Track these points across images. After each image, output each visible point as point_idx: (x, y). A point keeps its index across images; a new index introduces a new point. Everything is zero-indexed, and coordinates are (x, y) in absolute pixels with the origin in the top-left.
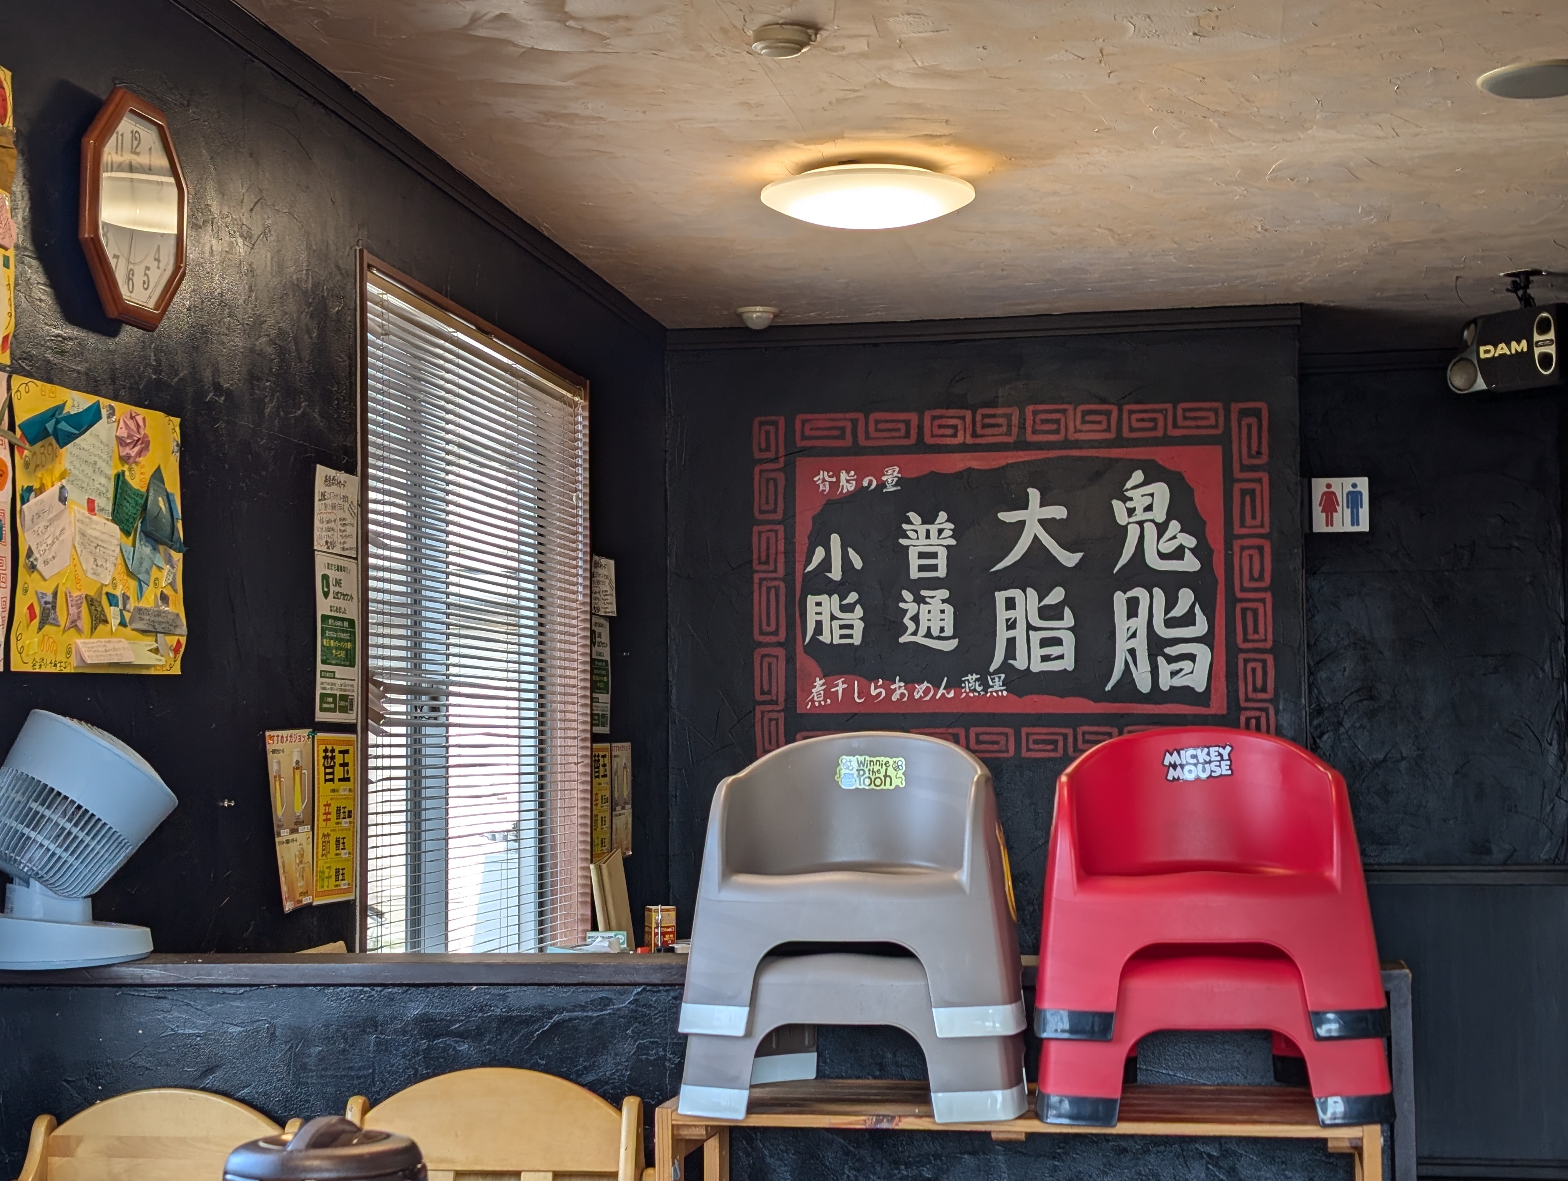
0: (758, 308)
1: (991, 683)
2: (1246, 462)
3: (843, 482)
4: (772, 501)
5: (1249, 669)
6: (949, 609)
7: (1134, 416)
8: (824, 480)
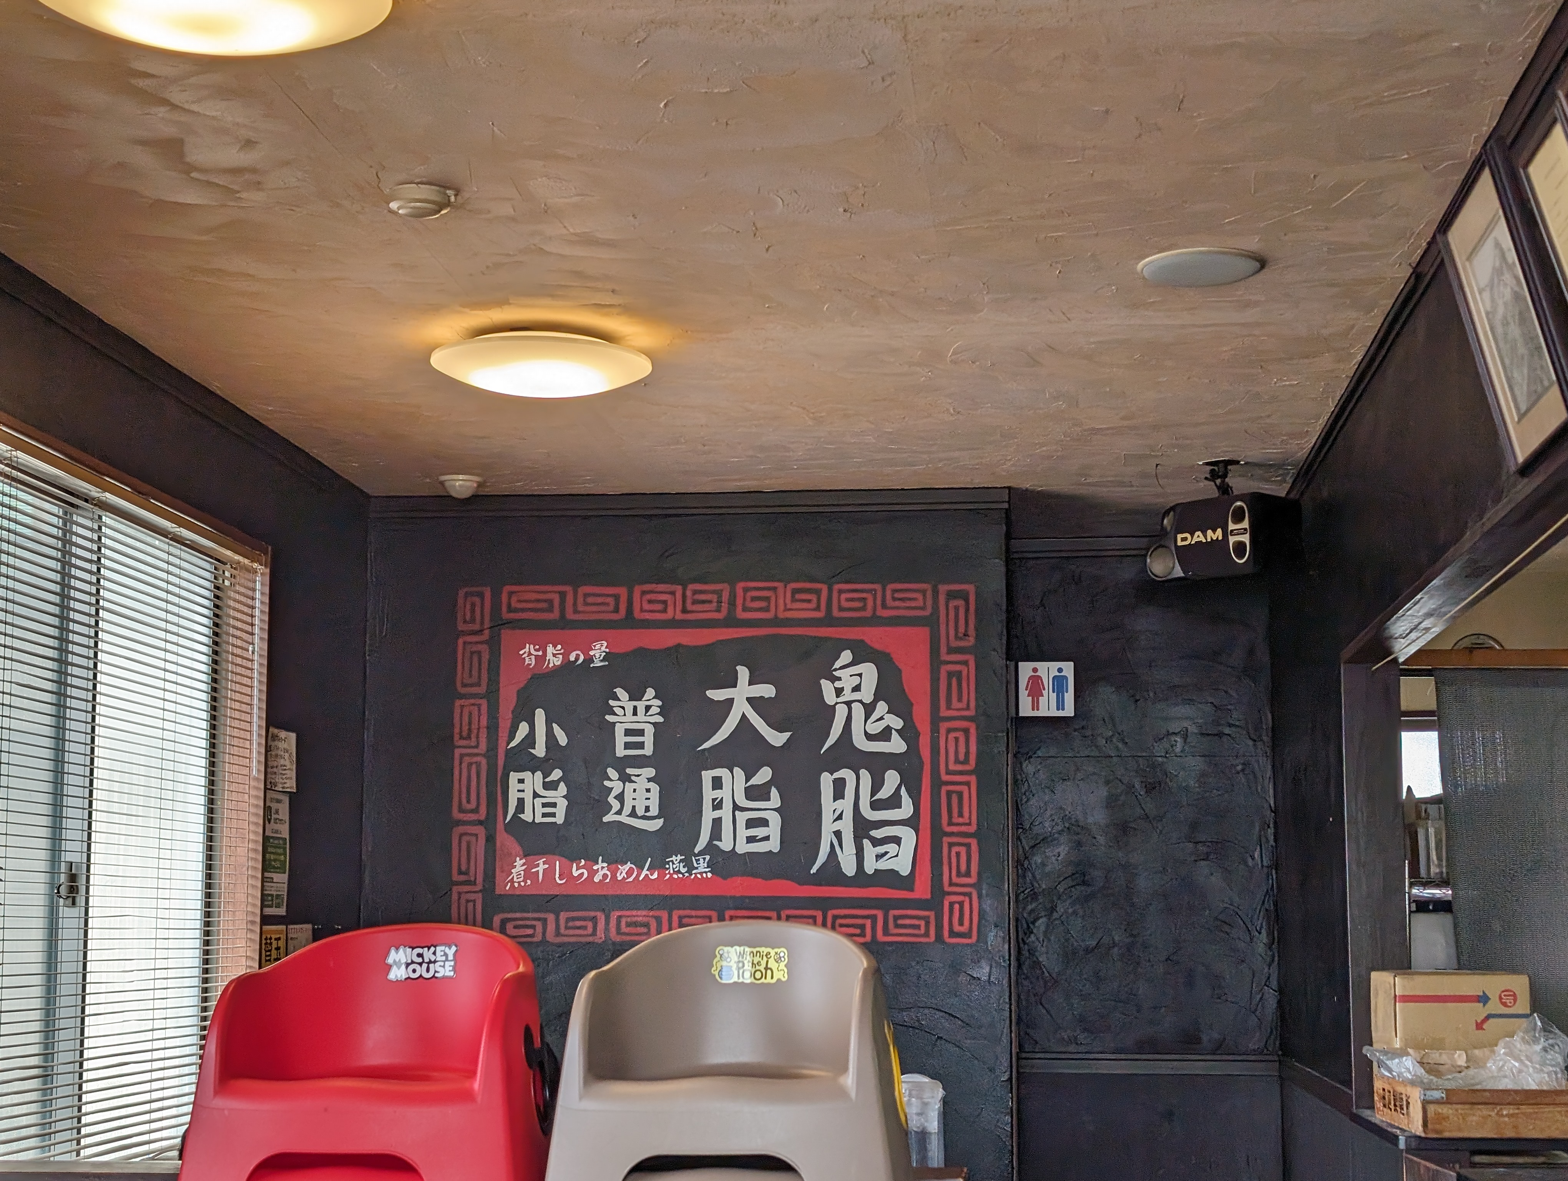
0: (461, 477)
1: (696, 865)
2: (954, 644)
3: (549, 656)
4: (475, 673)
5: (953, 854)
6: (655, 788)
7: (843, 596)
8: (530, 654)
